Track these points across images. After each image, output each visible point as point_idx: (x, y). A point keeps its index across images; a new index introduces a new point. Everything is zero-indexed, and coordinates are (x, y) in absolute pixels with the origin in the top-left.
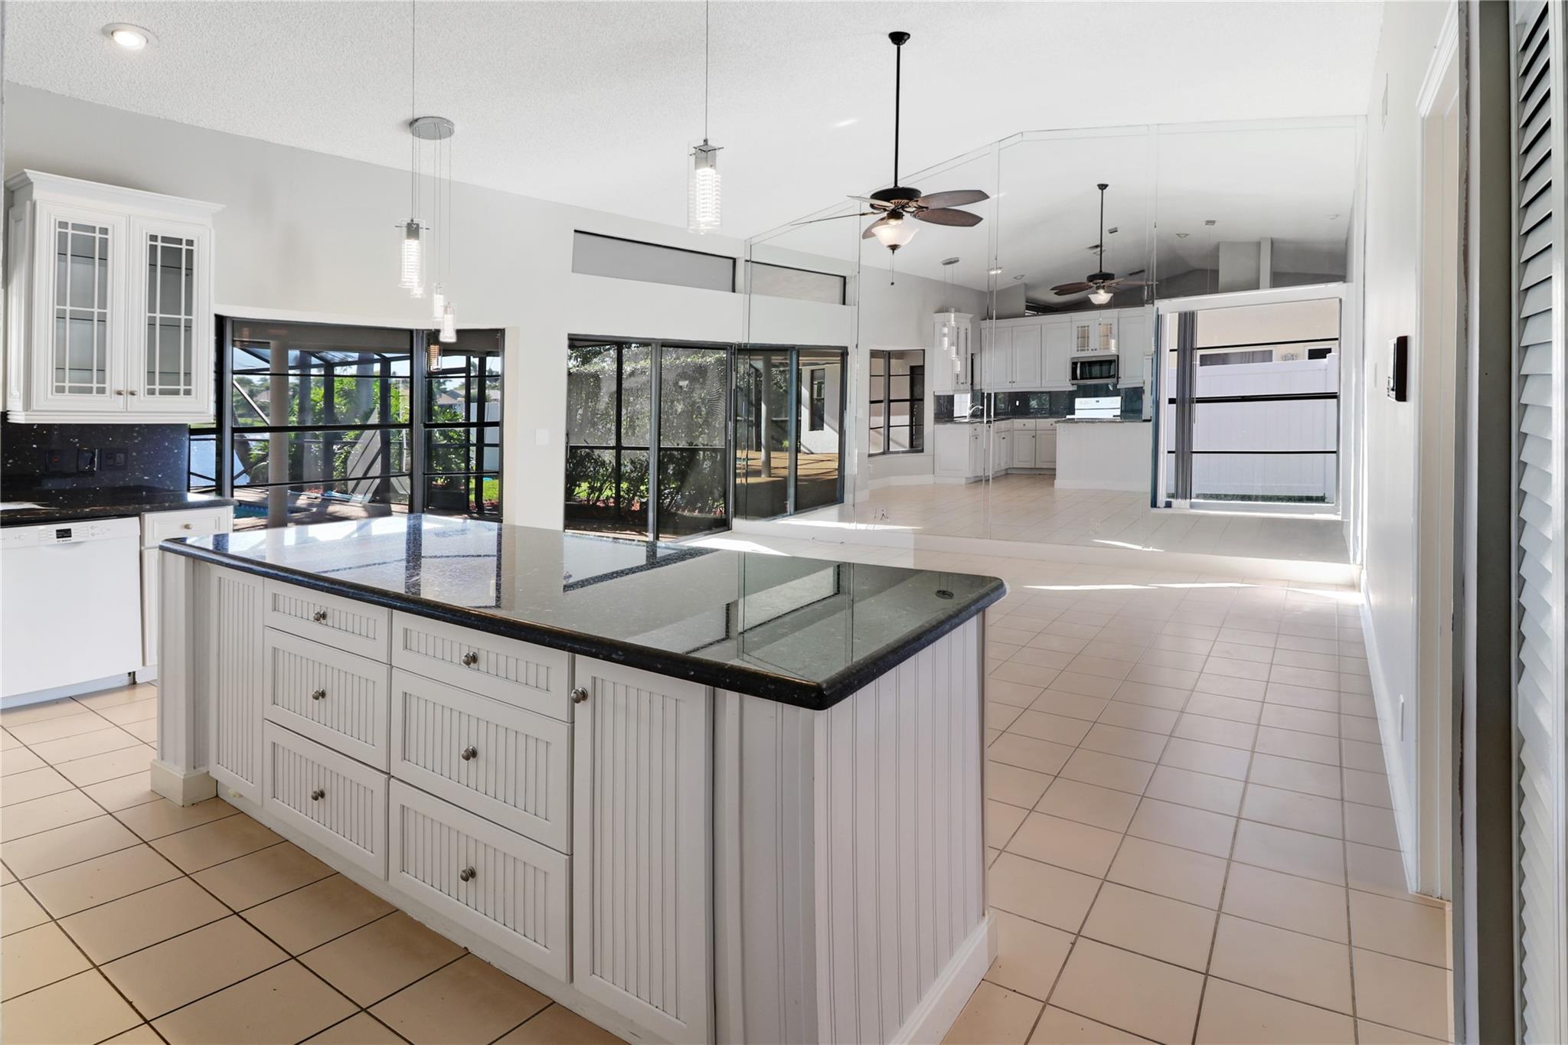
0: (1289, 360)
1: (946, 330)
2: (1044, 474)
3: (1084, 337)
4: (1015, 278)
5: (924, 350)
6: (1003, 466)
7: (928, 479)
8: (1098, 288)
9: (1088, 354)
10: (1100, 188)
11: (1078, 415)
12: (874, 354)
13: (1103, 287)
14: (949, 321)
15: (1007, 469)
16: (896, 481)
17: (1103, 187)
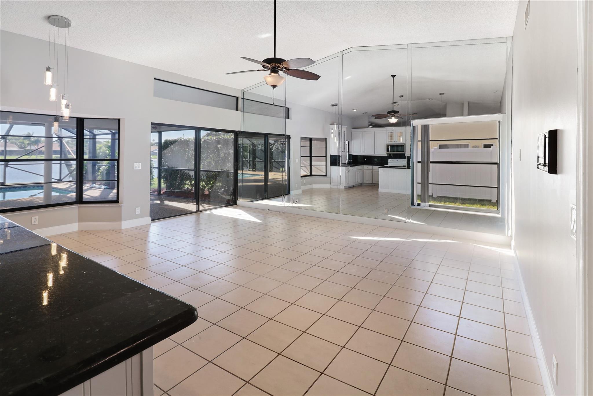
0: (476, 148)
1: (332, 131)
2: (374, 186)
3: (391, 136)
4: (363, 113)
5: (326, 138)
6: (359, 182)
7: (328, 186)
8: (392, 117)
9: (393, 143)
10: (392, 77)
11: (389, 165)
12: (303, 139)
13: (394, 116)
14: (334, 128)
15: (361, 183)
16: (315, 186)
17: (393, 76)
